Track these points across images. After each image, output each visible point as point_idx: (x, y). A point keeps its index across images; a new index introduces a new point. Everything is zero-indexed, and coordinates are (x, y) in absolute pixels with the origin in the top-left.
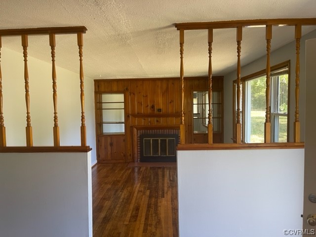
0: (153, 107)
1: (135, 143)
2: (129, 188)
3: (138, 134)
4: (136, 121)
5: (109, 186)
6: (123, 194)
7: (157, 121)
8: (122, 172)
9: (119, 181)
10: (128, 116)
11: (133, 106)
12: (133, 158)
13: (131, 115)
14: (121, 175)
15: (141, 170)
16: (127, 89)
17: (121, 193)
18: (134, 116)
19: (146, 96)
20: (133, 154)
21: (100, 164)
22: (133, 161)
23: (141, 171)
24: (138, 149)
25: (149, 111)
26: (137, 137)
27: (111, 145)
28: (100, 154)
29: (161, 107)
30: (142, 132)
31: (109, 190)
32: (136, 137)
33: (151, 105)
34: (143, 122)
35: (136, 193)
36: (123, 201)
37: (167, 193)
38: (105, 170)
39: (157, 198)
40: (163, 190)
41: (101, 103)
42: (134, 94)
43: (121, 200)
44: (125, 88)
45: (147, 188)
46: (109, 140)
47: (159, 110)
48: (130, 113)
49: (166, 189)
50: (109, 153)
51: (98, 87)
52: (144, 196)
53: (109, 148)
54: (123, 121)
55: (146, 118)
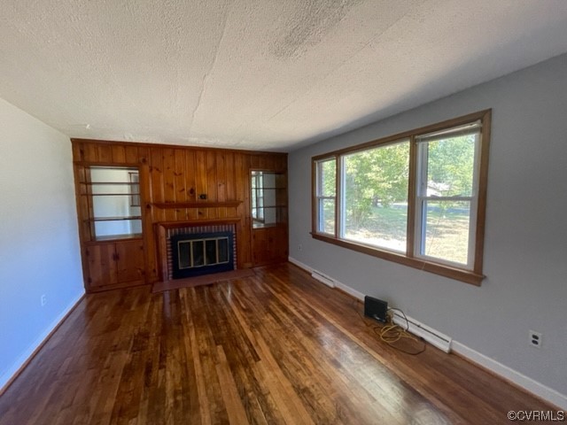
0: (192, 191)
1: (163, 251)
2: (176, 352)
3: (167, 236)
4: (164, 215)
5: (126, 357)
6: (168, 373)
7: (200, 213)
8: (147, 307)
9: (146, 335)
10: (148, 207)
11: (157, 190)
12: (161, 274)
13: (154, 204)
14: (145, 316)
15: (181, 295)
16: (144, 161)
17: (161, 373)
18: (159, 205)
19: (180, 174)
20: (160, 267)
21: (93, 295)
22: (161, 279)
23: (183, 298)
24: (168, 259)
25: (186, 197)
26: (167, 240)
27: (116, 257)
28: (91, 276)
29: (206, 192)
30: (175, 231)
31: (129, 371)
32: (164, 239)
33: (189, 189)
34: (175, 215)
35: (197, 361)
36: (176, 402)
37: (257, 344)
38: (106, 307)
39: (246, 365)
40: (246, 339)
41: (88, 183)
42: (158, 170)
43: (171, 401)
44: (141, 159)
45: (213, 342)
46: (111, 250)
47: (203, 197)
48: (152, 201)
49: (249, 333)
50: (112, 272)
51: (82, 152)
52: (218, 367)
53: (112, 262)
54: (140, 215)
55: (180, 210)
